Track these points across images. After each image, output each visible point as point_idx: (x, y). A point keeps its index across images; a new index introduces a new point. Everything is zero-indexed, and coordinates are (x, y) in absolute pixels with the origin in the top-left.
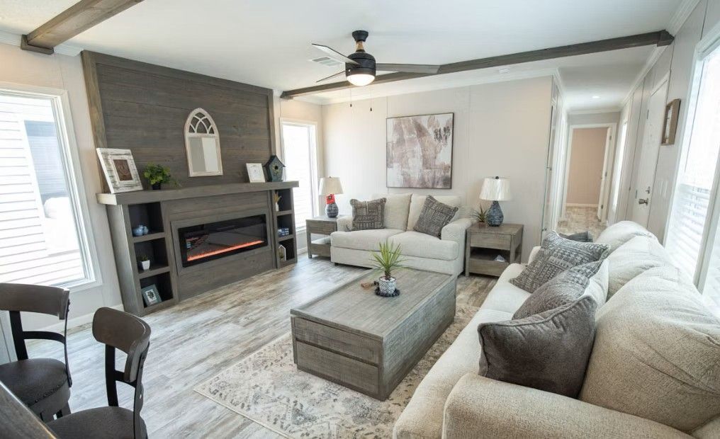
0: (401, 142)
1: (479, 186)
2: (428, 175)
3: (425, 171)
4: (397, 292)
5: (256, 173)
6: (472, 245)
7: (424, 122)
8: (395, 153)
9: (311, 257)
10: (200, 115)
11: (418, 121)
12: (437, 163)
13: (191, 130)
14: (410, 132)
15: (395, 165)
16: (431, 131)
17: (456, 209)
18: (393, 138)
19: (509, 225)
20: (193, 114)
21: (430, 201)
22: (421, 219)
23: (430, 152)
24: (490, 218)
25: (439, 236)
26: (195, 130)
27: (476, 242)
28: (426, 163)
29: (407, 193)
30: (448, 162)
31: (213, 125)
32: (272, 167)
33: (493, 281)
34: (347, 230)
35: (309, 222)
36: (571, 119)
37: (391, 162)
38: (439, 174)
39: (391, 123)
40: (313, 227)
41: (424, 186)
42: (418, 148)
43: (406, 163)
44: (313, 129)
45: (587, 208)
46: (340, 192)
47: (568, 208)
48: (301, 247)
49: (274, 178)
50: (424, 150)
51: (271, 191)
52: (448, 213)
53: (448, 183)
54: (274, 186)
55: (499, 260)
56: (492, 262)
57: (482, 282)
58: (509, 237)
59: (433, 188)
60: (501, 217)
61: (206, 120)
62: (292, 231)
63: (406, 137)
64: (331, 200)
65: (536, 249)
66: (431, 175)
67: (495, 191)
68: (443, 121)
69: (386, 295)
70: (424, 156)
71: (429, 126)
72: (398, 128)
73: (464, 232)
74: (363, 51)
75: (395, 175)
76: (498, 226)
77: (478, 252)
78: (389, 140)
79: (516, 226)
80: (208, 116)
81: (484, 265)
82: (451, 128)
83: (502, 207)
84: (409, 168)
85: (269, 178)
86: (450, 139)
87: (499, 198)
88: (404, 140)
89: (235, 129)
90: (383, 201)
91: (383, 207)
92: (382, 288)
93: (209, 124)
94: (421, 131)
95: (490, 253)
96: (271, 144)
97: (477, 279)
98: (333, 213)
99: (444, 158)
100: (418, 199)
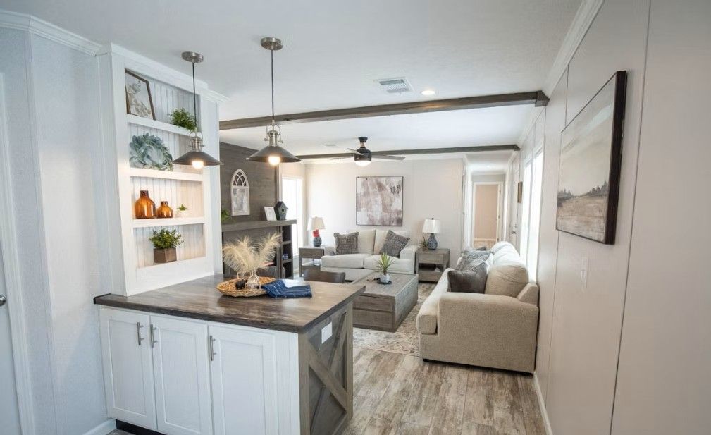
0: (367, 193)
1: (421, 224)
2: (386, 216)
3: (385, 214)
4: (390, 283)
5: (270, 214)
6: (420, 262)
7: (383, 181)
8: (362, 202)
9: (301, 276)
10: (240, 174)
11: (379, 180)
12: (392, 208)
13: (235, 184)
14: (374, 188)
15: (363, 209)
16: (388, 187)
17: (408, 239)
18: (361, 191)
19: (441, 249)
20: (236, 174)
21: (390, 233)
22: (385, 246)
23: (387, 201)
24: (429, 244)
25: (398, 257)
26: (237, 183)
27: (422, 260)
28: (385, 208)
29: (372, 229)
30: (400, 208)
31: (246, 180)
32: (280, 210)
33: (433, 286)
34: (333, 254)
35: (301, 250)
36: (474, 178)
37: (360, 208)
38: (394, 216)
39: (360, 181)
40: (304, 253)
41: (383, 224)
42: (379, 199)
43: (371, 208)
44: (300, 182)
45: (489, 241)
46: (323, 228)
47: (475, 242)
48: (296, 269)
49: (281, 218)
50: (383, 199)
51: (280, 227)
52: (404, 241)
53: (400, 222)
54: (281, 223)
55: (437, 271)
56: (432, 273)
57: (427, 286)
58: (442, 256)
59: (390, 226)
60: (436, 244)
61: (243, 177)
62: (290, 256)
63: (371, 190)
64: (316, 233)
65: (460, 259)
66: (388, 217)
67: (432, 227)
68: (396, 182)
69: (384, 284)
70: (383, 204)
71: (387, 184)
72: (364, 185)
73: (414, 254)
74: (364, 147)
75: (363, 216)
76: (434, 249)
77: (423, 267)
78: (359, 192)
79: (446, 250)
80: (244, 175)
81: (428, 275)
82: (400, 187)
83: (436, 238)
84: (372, 212)
85: (278, 218)
86: (401, 193)
87: (435, 232)
88: (369, 193)
89: (256, 183)
90: (356, 235)
91: (357, 238)
92: (382, 280)
93: (244, 180)
94: (381, 187)
95: (431, 267)
96: (276, 193)
97: (423, 284)
98: (318, 243)
99: (397, 205)
100: (381, 233)
